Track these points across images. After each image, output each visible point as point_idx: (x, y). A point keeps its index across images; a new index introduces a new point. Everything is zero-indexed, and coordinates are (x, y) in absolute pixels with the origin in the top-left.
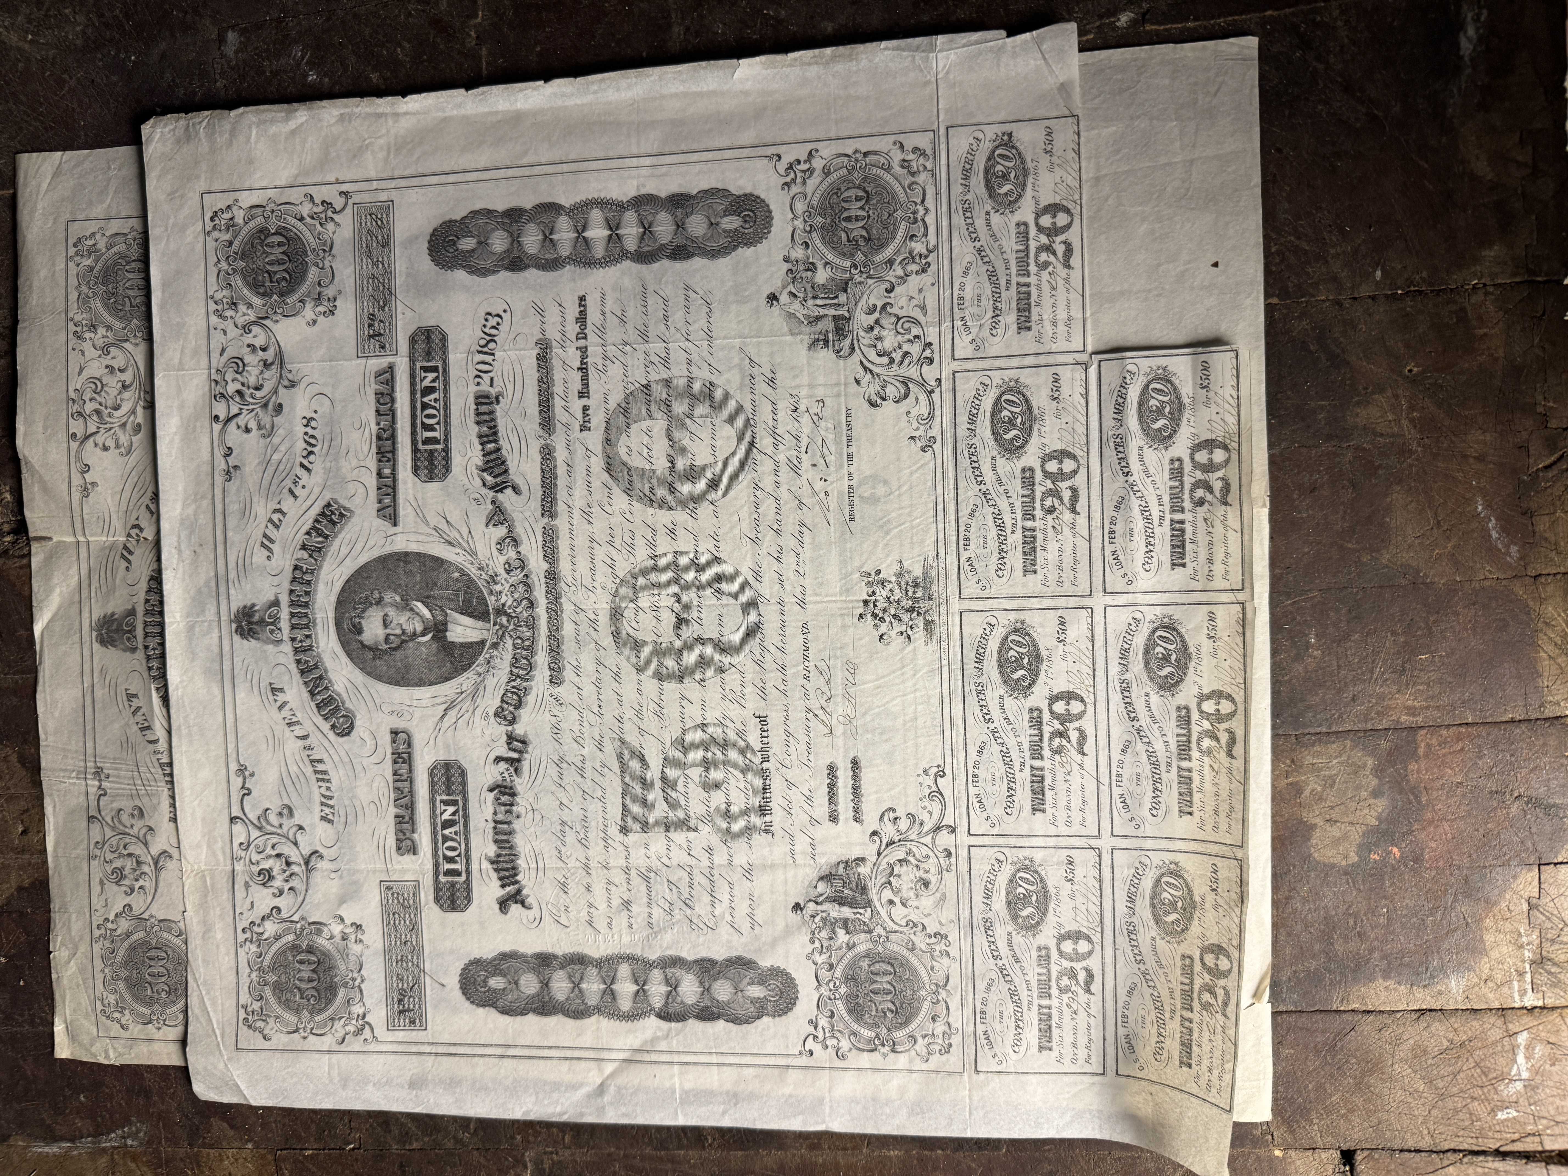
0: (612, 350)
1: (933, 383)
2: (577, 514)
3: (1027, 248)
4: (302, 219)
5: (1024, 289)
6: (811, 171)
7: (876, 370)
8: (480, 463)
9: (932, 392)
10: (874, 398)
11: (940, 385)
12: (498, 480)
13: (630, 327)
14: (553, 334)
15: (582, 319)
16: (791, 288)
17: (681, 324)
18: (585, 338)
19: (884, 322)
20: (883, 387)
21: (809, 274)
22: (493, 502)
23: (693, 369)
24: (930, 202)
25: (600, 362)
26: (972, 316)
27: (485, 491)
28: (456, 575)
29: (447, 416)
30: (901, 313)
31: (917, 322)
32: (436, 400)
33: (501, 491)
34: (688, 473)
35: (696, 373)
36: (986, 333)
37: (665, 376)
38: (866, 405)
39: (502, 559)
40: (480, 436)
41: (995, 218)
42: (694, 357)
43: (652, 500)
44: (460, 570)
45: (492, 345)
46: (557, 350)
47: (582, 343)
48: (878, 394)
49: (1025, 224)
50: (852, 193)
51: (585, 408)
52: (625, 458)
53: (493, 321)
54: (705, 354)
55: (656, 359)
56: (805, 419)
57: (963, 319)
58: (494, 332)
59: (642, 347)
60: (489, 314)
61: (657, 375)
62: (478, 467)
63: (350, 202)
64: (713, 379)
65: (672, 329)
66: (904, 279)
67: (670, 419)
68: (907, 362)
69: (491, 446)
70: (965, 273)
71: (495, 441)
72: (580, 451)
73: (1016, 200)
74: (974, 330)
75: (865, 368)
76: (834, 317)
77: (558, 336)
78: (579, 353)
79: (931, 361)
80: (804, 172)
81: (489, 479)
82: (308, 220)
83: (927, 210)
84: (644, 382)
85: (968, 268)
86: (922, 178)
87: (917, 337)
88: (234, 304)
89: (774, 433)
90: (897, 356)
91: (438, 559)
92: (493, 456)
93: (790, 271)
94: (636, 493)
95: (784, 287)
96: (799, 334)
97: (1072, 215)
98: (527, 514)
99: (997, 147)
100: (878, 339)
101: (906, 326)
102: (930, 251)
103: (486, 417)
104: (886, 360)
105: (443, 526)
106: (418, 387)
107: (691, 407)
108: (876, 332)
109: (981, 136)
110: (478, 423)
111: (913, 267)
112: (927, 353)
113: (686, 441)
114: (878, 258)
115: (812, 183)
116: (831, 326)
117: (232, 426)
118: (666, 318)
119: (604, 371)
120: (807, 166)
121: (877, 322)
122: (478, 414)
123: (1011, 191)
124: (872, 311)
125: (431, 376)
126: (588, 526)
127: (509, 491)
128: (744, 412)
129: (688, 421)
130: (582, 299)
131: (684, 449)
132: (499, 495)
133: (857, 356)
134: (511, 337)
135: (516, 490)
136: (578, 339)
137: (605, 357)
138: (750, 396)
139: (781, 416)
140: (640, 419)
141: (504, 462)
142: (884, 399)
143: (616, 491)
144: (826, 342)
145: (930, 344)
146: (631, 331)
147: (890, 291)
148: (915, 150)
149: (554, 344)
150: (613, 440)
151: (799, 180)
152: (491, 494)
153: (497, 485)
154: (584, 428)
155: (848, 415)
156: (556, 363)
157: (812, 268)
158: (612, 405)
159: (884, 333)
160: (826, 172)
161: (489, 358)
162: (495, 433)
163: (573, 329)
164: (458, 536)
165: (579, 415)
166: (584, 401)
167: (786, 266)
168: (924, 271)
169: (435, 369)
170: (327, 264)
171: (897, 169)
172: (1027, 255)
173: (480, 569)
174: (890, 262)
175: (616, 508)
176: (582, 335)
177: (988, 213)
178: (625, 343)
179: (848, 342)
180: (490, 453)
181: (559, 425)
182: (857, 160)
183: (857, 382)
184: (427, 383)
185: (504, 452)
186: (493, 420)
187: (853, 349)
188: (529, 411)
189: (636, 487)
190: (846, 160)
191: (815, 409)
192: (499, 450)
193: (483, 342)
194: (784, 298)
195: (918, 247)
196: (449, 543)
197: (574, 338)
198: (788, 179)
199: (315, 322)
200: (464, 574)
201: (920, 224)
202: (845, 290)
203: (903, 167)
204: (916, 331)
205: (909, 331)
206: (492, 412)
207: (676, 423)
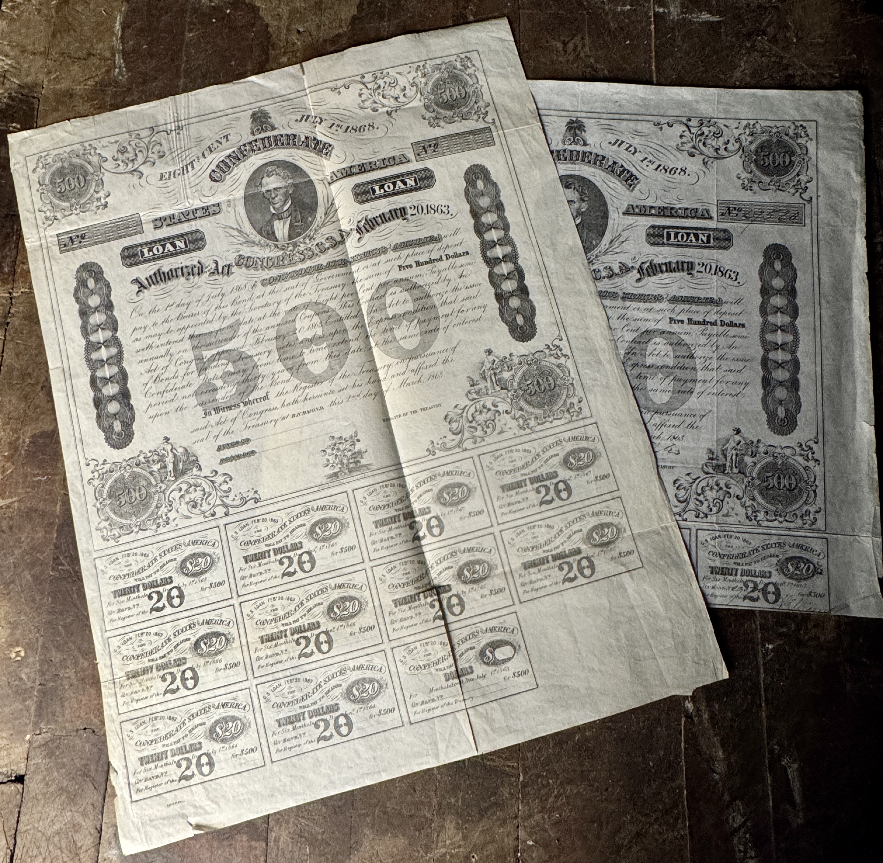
0: (715, 339)
1: (685, 516)
2: (623, 312)
3: (757, 577)
4: (798, 175)
5: (734, 572)
6: (808, 460)
7: (694, 486)
8: (655, 262)
9: (680, 515)
10: (679, 483)
11: (683, 520)
12: (645, 271)
13: (727, 350)
14: (724, 308)
15: (732, 324)
16: (743, 442)
17: (727, 379)
18: (721, 325)
19: (721, 492)
20: (684, 488)
21: (750, 453)
22: (632, 267)
23: (701, 384)
24: (785, 524)
25: (708, 332)
26: (720, 542)
27: (639, 263)
28: (594, 243)
29: (682, 246)
30: (725, 502)
31: (719, 511)
32: (691, 241)
33: (639, 272)
34: (643, 375)
35: (699, 385)
36: (710, 548)
37: (698, 367)
38: (675, 478)
39: (601, 268)
40: (670, 263)
41: (774, 560)
42: (708, 384)
43: (628, 353)
44: (597, 245)
45: (720, 274)
46: (716, 309)
47: (719, 323)
48: (680, 485)
49: (770, 577)
50: (794, 482)
51: (682, 322)
52: (653, 341)
53: (733, 276)
54: (709, 391)
55: (707, 363)
56: (669, 443)
57: (719, 536)
58: (727, 275)
59: (715, 356)
60: (738, 274)
61: (699, 363)
62: (652, 260)
63: (806, 202)
64: (695, 394)
65: (723, 373)
66: (744, 505)
67: (673, 368)
68: (698, 503)
69: (664, 268)
70: (745, 540)
71: (667, 271)
72: (659, 317)
73: (784, 573)
74: (712, 543)
75: (696, 479)
76: (725, 465)
77: (723, 310)
78: (713, 321)
79: (697, 517)
80: (807, 456)
81: (645, 266)
82: (797, 179)
83: (781, 522)
84: (695, 355)
85: (747, 542)
86: (799, 522)
87: (711, 510)
88: (752, 135)
89: (662, 425)
90: (701, 498)
91: (604, 234)
92: (658, 269)
93: (752, 442)
94: (634, 345)
95: (743, 438)
96: (718, 445)
97: (774, 603)
98: (625, 285)
99: (814, 565)
100: (712, 489)
101: (718, 505)
102: (758, 522)
103: (680, 267)
104: (699, 491)
105: (621, 239)
106: (699, 232)
107: (680, 380)
108: (715, 487)
109: (821, 557)
110: (677, 262)
111: (750, 512)
112: (702, 515)
113: (660, 375)
114: (756, 493)
115: (800, 459)
116: (720, 463)
117: (685, 128)
118: (730, 371)
119: (702, 334)
120: (810, 457)
121: (721, 489)
122: (683, 263)
123: (789, 570)
124: (727, 486)
125: (705, 239)
126: (616, 317)
127: (638, 276)
128: (675, 409)
129: (672, 378)
130: (743, 326)
131: (656, 374)
132: (636, 271)
133: (703, 476)
134: (725, 285)
135: (639, 280)
136: (721, 321)
137: (710, 335)
138: (684, 413)
139: (673, 430)
140: (674, 351)
141: (654, 274)
142: (678, 488)
143: (635, 335)
144: (712, 459)
145: (707, 517)
146: (725, 351)
147: (737, 497)
148: (815, 519)
149: (719, 308)
150: (664, 335)
151: (803, 452)
152: (637, 266)
153: (642, 270)
154: (671, 319)
155: (670, 467)
156: (709, 308)
157: (753, 455)
158: (683, 337)
159: (714, 491)
160: (806, 468)
161: (713, 271)
162: (671, 271)
163: (727, 319)
164: (616, 246)
165: (678, 318)
166: (686, 321)
167: (755, 441)
168: (747, 517)
169: (708, 241)
170: (771, 187)
171: (805, 508)
172: (752, 576)
173: (597, 256)
174: (754, 499)
175: (626, 333)
176: (723, 324)
177: (777, 556)
178: (717, 347)
179: (711, 471)
180: (660, 267)
181: (673, 306)
182: (812, 486)
183: (688, 474)
184: (701, 236)
185: (660, 275)
186: (679, 270)
187: (707, 473)
188: (682, 290)
189: (637, 345)
190: (812, 480)
191: (674, 449)
192: (662, 272)
193: (722, 269)
194: (737, 438)
195: (761, 516)
196: (612, 242)
197: (722, 319)
198: (804, 446)
199: (739, 178)
200: (595, 247)
201: (774, 518)
202: (739, 472)
203: (806, 511)
204: (715, 509)
205: (715, 506)
206: (683, 270)
207: (671, 371)
